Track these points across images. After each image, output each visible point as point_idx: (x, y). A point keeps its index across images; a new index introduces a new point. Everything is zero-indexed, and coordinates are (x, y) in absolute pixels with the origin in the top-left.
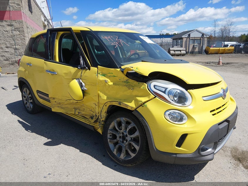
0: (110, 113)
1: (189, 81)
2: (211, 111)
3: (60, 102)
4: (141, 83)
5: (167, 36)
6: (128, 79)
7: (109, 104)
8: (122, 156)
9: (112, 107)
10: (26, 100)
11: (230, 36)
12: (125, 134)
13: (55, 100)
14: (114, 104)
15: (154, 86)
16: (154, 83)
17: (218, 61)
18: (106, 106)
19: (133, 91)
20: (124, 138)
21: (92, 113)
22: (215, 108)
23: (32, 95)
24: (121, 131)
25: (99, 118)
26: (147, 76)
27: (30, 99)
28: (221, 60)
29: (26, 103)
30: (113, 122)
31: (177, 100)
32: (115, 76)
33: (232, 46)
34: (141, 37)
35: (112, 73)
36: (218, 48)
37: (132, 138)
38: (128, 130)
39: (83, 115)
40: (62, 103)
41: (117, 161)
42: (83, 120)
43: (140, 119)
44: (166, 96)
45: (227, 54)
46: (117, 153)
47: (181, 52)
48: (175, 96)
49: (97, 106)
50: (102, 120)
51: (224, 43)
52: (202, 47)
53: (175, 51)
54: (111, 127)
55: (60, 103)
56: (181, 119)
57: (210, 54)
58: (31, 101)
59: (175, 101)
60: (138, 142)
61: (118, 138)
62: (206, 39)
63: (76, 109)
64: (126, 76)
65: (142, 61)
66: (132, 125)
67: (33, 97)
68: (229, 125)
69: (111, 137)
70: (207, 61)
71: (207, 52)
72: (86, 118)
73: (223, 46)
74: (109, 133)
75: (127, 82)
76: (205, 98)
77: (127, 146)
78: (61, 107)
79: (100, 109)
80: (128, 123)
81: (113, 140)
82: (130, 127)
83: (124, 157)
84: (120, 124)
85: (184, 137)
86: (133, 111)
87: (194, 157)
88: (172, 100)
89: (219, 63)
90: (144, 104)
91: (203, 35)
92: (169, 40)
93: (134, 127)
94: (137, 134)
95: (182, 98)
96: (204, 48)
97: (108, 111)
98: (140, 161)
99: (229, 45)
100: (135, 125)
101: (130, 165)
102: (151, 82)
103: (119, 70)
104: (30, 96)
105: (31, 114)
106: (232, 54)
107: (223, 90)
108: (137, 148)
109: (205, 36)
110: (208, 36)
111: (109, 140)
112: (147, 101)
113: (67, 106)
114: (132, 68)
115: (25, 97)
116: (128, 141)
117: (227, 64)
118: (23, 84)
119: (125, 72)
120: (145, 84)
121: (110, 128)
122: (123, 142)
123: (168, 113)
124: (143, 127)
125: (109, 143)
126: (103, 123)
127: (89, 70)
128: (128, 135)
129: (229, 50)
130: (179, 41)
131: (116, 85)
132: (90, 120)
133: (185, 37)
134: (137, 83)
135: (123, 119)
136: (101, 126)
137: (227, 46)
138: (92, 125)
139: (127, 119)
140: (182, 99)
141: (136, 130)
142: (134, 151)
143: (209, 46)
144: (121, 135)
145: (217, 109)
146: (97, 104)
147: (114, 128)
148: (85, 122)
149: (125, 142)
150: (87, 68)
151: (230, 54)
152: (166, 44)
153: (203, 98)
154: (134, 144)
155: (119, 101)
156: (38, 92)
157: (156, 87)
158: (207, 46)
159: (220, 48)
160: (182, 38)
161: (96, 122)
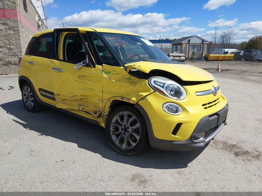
0: (113, 108)
1: (184, 78)
2: (203, 105)
3: (65, 98)
4: (142, 80)
5: (167, 41)
6: (130, 76)
7: (113, 99)
8: (124, 146)
9: (115, 102)
10: (27, 98)
11: (230, 43)
12: (127, 126)
13: (60, 97)
14: (117, 99)
15: (154, 81)
16: (154, 79)
17: (217, 68)
18: (109, 101)
19: (135, 87)
20: (126, 130)
21: (95, 108)
22: (207, 103)
23: (33, 93)
24: (123, 124)
25: (103, 112)
26: (148, 73)
27: (31, 97)
28: (220, 67)
29: (27, 102)
30: (116, 116)
31: (173, 94)
32: (118, 74)
33: (232, 53)
34: (142, 39)
35: (116, 71)
36: (218, 55)
37: (133, 129)
38: (129, 122)
39: (87, 110)
40: (67, 99)
41: (118, 151)
42: (86, 116)
43: (141, 111)
44: (164, 90)
45: (227, 62)
46: (119, 144)
47: (180, 58)
48: (171, 90)
49: (101, 102)
50: (105, 114)
51: (224, 50)
52: (202, 53)
53: (174, 56)
54: (114, 120)
55: (64, 100)
56: (177, 111)
57: (209, 61)
58: (33, 99)
59: (172, 95)
60: (139, 133)
61: (120, 130)
62: (206, 46)
63: (80, 105)
64: (129, 73)
65: (144, 61)
66: (134, 117)
67: (34, 95)
68: (218, 117)
69: (114, 130)
70: (206, 67)
71: (207, 59)
72: (90, 114)
73: (223, 53)
74: (112, 126)
75: (129, 79)
76: (197, 94)
77: (129, 137)
78: (66, 104)
79: (104, 105)
80: (130, 116)
81: (116, 132)
82: (131, 119)
83: (126, 147)
84: (122, 118)
85: (179, 125)
86: (135, 104)
87: (187, 143)
88: (169, 94)
89: (218, 70)
90: (144, 97)
91: (203, 41)
92: (169, 45)
93: (135, 120)
94: (138, 125)
95: (178, 92)
96: (204, 55)
97: (111, 106)
98: (140, 150)
99: (229, 52)
100: (136, 118)
101: (131, 154)
102: (151, 78)
103: (122, 67)
104: (31, 94)
105: (31, 112)
106: (231, 62)
107: (214, 87)
108: (138, 138)
109: (205, 42)
110: (207, 43)
111: (111, 133)
112: (148, 95)
113: (71, 102)
114: (135, 65)
115: (25, 95)
116: (130, 132)
117: (226, 70)
118: (24, 83)
119: (128, 70)
120: (146, 80)
121: (112, 122)
122: (125, 134)
123: (165, 105)
124: (144, 118)
125: (112, 135)
126: (106, 117)
127: (95, 68)
128: (130, 127)
129: (229, 57)
130: (179, 47)
131: (119, 82)
132: (94, 114)
133: (185, 42)
134: (139, 79)
135: (125, 113)
136: (104, 120)
137: (227, 53)
138: (95, 120)
139: (128, 112)
140: (178, 94)
141: (137, 122)
142: (135, 140)
143: (209, 52)
144: (123, 127)
145: (209, 103)
146: (101, 100)
147: (117, 122)
148: (88, 118)
149: (126, 133)
150: (92, 66)
151: (229, 61)
152: (165, 49)
153: (196, 93)
154: (135, 135)
155: (122, 96)
156: (40, 90)
157: (155, 82)
158: (207, 52)
159: (220, 55)
160: (182, 44)
161: (99, 116)
